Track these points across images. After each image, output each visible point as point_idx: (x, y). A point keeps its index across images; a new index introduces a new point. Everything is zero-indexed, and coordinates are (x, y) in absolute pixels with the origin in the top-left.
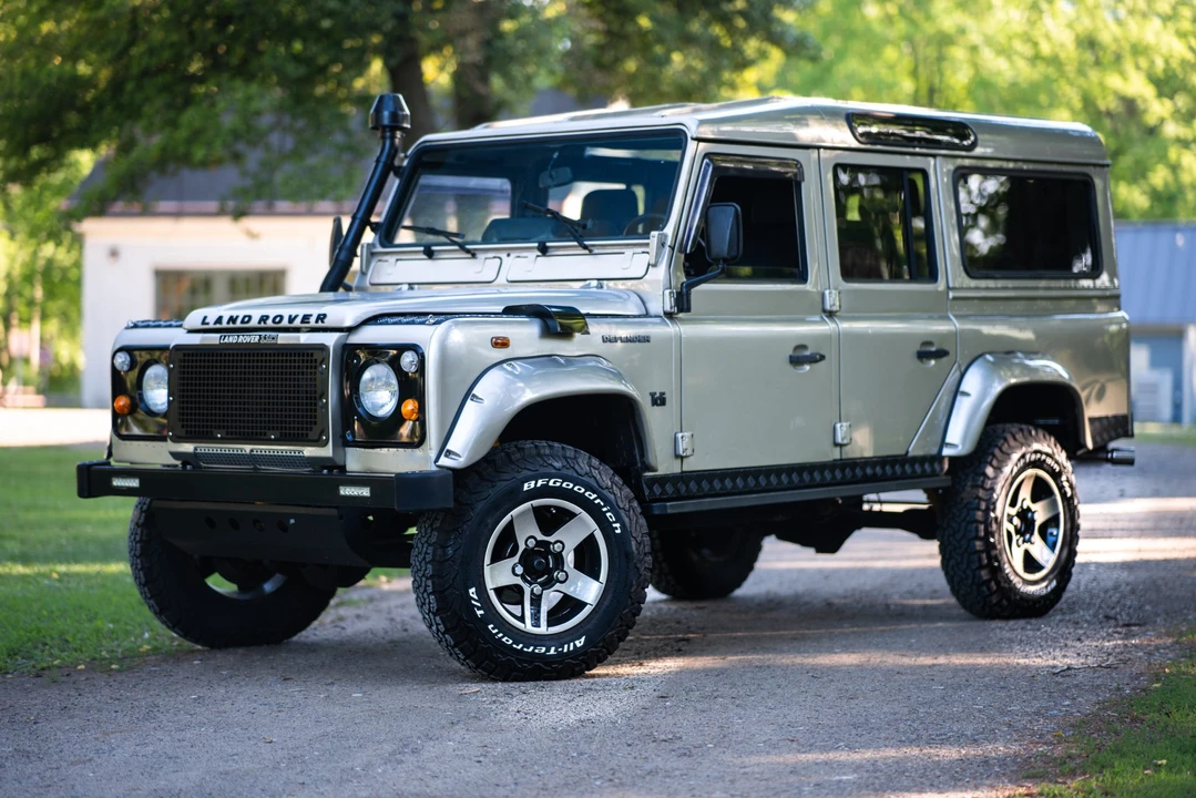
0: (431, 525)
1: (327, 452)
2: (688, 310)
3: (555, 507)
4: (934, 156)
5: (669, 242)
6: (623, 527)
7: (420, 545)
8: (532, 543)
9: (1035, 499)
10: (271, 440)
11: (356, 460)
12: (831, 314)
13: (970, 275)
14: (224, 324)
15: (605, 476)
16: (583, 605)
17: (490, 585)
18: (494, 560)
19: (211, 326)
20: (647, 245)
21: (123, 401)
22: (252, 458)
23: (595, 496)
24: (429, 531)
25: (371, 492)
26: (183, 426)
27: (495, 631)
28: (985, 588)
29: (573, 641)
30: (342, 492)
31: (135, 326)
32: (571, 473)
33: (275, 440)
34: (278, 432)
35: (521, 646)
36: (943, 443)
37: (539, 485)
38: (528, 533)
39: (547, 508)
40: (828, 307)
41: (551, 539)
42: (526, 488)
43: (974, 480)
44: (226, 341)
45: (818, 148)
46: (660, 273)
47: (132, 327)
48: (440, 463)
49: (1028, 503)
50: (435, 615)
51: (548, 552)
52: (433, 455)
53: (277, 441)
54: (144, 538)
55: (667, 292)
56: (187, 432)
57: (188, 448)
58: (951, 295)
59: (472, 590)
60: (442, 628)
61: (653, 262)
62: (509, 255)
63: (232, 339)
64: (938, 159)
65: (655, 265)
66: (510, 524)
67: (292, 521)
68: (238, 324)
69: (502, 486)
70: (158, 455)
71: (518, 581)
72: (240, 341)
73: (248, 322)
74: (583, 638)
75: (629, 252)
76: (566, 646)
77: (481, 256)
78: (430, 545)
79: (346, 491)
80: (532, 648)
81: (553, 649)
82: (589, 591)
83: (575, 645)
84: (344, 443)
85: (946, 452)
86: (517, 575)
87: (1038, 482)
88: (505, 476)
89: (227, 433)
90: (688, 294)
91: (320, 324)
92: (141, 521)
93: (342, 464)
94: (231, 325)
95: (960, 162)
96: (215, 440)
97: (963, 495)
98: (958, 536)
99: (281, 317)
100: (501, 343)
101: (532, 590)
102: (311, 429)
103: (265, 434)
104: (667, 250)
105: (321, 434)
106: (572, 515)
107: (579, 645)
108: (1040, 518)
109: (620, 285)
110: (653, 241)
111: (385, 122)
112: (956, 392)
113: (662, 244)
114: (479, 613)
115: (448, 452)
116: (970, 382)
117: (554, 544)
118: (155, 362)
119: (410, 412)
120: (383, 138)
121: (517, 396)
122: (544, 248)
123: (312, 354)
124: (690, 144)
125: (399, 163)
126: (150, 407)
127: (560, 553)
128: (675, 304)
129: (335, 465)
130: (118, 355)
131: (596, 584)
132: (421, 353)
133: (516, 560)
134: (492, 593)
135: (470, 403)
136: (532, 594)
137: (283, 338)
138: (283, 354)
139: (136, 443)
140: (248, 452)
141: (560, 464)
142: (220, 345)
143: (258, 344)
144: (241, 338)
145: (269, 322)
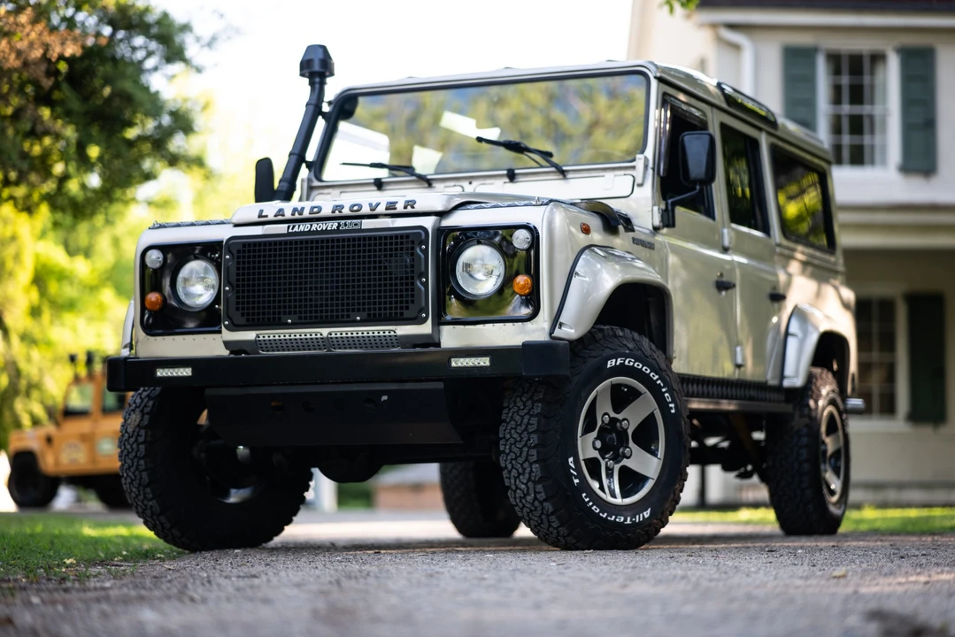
0: (531, 398)
1: (426, 329)
2: (674, 226)
3: (627, 386)
4: (762, 131)
5: (650, 165)
6: (676, 407)
7: (518, 418)
8: (606, 418)
9: (828, 435)
10: (357, 321)
11: (451, 337)
12: (726, 250)
13: (785, 237)
14: (289, 216)
15: (659, 355)
16: (644, 479)
17: (581, 458)
18: (583, 434)
19: (271, 217)
20: (634, 167)
21: (153, 297)
22: (328, 342)
23: (657, 377)
24: (529, 403)
25: (491, 361)
26: (243, 315)
27: (587, 500)
29: (642, 512)
30: (454, 364)
31: (162, 226)
32: (639, 353)
33: (361, 321)
34: (365, 314)
35: (606, 514)
36: (782, 377)
37: (618, 364)
38: (605, 410)
39: (620, 386)
40: (726, 243)
41: (620, 417)
42: (609, 366)
44: (296, 229)
45: (712, 105)
46: (646, 192)
47: (158, 228)
48: (555, 334)
49: (825, 437)
50: (535, 483)
51: (614, 429)
52: (547, 326)
53: (364, 322)
54: (149, 439)
55: (656, 208)
56: (248, 320)
57: (250, 335)
58: (778, 249)
59: (571, 459)
60: (542, 496)
61: (639, 180)
62: (470, 183)
63: (304, 227)
64: (764, 133)
65: (640, 185)
66: (594, 401)
67: (385, 398)
68: (306, 214)
69: (591, 362)
70: (211, 346)
71: (596, 454)
72: (314, 228)
73: (319, 212)
74: (649, 510)
75: (609, 175)
76: (637, 517)
77: (438, 186)
78: (532, 416)
79: (457, 363)
80: (614, 517)
81: (629, 519)
82: (649, 465)
83: (643, 516)
84: (439, 321)
85: (786, 383)
86: (595, 448)
87: (832, 417)
88: (594, 353)
89: (300, 318)
90: (673, 211)
91: (409, 209)
92: (146, 422)
93: (437, 341)
94: (298, 216)
95: (774, 140)
96: (286, 326)
97: (793, 424)
99: (360, 207)
100: (585, 229)
101: (607, 463)
102: (407, 308)
103: (348, 316)
104: (650, 172)
105: (421, 311)
106: (637, 394)
107: (646, 516)
108: (830, 450)
110: (639, 164)
111: (317, 67)
112: (787, 334)
113: (646, 167)
114: (576, 481)
115: (561, 325)
116: (794, 328)
117: (621, 421)
118: (196, 258)
119: (523, 287)
120: (312, 84)
121: (609, 279)
122: (512, 176)
123: (408, 236)
124: (654, 83)
125: (326, 108)
126: (188, 302)
127: (625, 431)
128: (662, 220)
129: (431, 342)
130: (150, 253)
131: (655, 459)
132: (533, 231)
133: (594, 434)
134: (583, 464)
135: (575, 280)
136: (608, 469)
137: (367, 224)
138: (370, 238)
139: (171, 338)
140: (325, 335)
141: (631, 346)
142: (289, 234)
143: (338, 230)
144: (315, 226)
145: (346, 211)
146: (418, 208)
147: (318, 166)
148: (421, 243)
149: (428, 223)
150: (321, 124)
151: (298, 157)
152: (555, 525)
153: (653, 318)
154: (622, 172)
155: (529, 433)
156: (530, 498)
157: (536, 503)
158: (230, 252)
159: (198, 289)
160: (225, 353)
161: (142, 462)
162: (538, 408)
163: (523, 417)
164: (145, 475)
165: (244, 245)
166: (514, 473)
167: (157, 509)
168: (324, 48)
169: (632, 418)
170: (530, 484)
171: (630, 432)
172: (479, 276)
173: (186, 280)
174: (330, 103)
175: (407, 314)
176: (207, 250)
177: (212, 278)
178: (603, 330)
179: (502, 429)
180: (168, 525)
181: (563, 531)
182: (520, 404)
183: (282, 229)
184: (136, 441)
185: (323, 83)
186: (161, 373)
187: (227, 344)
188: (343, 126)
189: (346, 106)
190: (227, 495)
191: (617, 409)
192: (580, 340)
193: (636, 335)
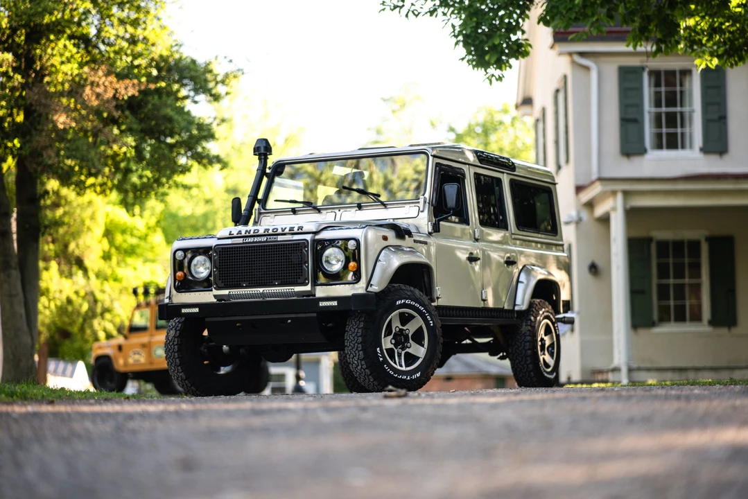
0: (359, 320)
1: (308, 288)
2: (439, 231)
3: (407, 313)
4: (503, 173)
5: (428, 201)
6: (433, 323)
7: (353, 330)
8: (398, 329)
9: (545, 335)
10: (276, 285)
11: (321, 292)
12: (477, 240)
13: (519, 229)
14: (243, 234)
15: (425, 299)
16: (418, 358)
17: (384, 348)
18: (385, 337)
19: (235, 235)
20: (419, 202)
21: (179, 274)
22: (263, 295)
23: (423, 308)
24: (358, 322)
25: (338, 303)
26: (222, 282)
27: (387, 368)
28: (532, 373)
29: (416, 374)
30: (321, 305)
31: (183, 239)
32: (414, 297)
34: (280, 281)
35: (397, 375)
36: (515, 305)
37: (402, 302)
38: (397, 325)
39: (404, 313)
40: (477, 237)
41: (404, 328)
42: (397, 304)
43: (526, 323)
44: (247, 241)
45: (469, 164)
46: (425, 215)
48: (369, 290)
49: (543, 336)
50: (361, 360)
51: (402, 334)
52: (364, 286)
53: (279, 285)
55: (430, 223)
56: (225, 285)
57: (226, 292)
58: (513, 236)
59: (378, 349)
60: (365, 367)
61: (421, 209)
62: (340, 211)
63: (251, 240)
64: (505, 174)
65: (422, 211)
66: (391, 320)
67: (289, 321)
68: (252, 233)
69: (388, 302)
70: (208, 297)
71: (392, 346)
73: (258, 232)
74: (420, 373)
75: (407, 206)
76: (414, 376)
78: (359, 328)
79: (322, 304)
80: (401, 376)
81: (409, 377)
82: (420, 351)
83: (416, 376)
84: (315, 283)
85: (516, 308)
86: (392, 343)
87: (547, 325)
88: (389, 298)
89: (249, 284)
90: (439, 224)
92: (178, 334)
93: (314, 294)
94: (247, 234)
95: (512, 177)
96: (243, 287)
97: (522, 329)
98: (520, 349)
99: (277, 229)
100: (385, 238)
101: (398, 350)
102: (299, 278)
103: (272, 282)
104: (427, 204)
105: (306, 279)
106: (413, 317)
107: (418, 376)
108: (548, 343)
109: (405, 221)
110: (422, 201)
111: (262, 151)
112: (518, 281)
113: (425, 202)
114: (381, 359)
115: (371, 285)
116: (523, 277)
117: (405, 331)
118: (200, 255)
119: (353, 267)
120: (260, 159)
121: (396, 262)
122: (360, 207)
123: (299, 244)
124: (431, 158)
125: (268, 171)
126: (196, 276)
127: (408, 335)
128: (433, 229)
129: (311, 294)
130: (177, 252)
131: (423, 349)
132: (357, 241)
133: (391, 337)
134: (385, 351)
135: (378, 263)
136: (398, 353)
137: (280, 238)
138: (281, 245)
139: (188, 294)
140: (261, 291)
141: (409, 293)
142: (243, 243)
143: (266, 241)
144: (256, 239)
145: (270, 232)
146: (304, 230)
147: (263, 202)
148: (305, 247)
149: (308, 237)
150: (265, 180)
151: (253, 198)
152: (372, 380)
153: (426, 279)
154: (414, 205)
155: (358, 337)
156: (359, 368)
157: (362, 370)
158: (216, 252)
159: (201, 269)
160: (215, 300)
161: (176, 354)
162: (361, 326)
163: (355, 329)
164: (177, 360)
165: (222, 248)
166: (352, 356)
167: (184, 377)
168: (266, 141)
169: (411, 328)
170: (359, 361)
171: (410, 335)
172: (334, 262)
173: (195, 265)
174: (270, 168)
175: (299, 281)
176: (205, 251)
177: (208, 264)
178: (394, 286)
179: (346, 335)
180: (189, 385)
181: (376, 383)
182: (353, 323)
183: (240, 241)
184: (173, 344)
185: (266, 159)
186: (184, 311)
187: (215, 296)
188: (277, 179)
189: (279, 168)
190: (219, 370)
191: (403, 324)
192: (382, 292)
193: (412, 288)
